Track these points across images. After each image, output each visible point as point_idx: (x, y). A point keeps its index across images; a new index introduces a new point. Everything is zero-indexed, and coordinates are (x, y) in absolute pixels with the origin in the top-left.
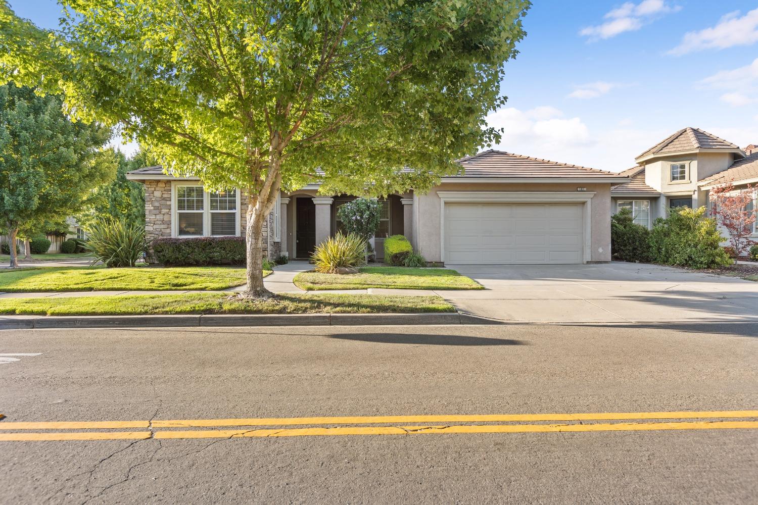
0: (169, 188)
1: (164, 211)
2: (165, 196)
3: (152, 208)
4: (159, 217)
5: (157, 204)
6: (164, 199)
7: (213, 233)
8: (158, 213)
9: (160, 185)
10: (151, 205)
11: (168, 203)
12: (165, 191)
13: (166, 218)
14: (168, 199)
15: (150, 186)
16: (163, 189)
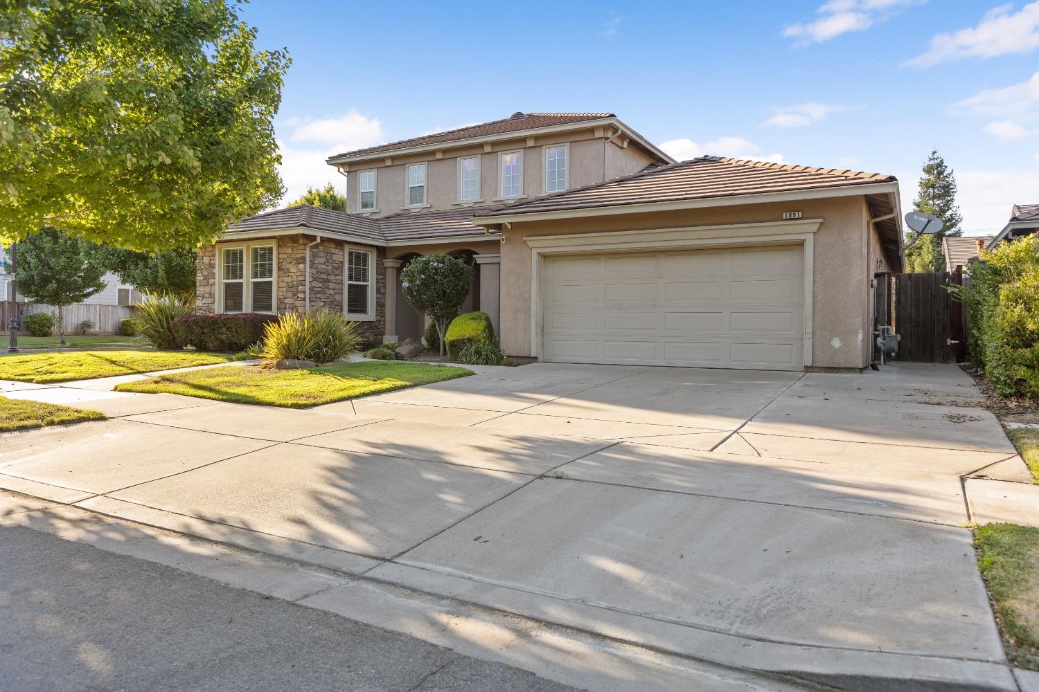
1: (211, 281)
2: (212, 262)
3: (202, 278)
4: (207, 289)
5: (205, 273)
6: (212, 266)
7: (254, 309)
8: (207, 283)
9: (208, 249)
10: (201, 275)
11: (214, 271)
16: (210, 254)
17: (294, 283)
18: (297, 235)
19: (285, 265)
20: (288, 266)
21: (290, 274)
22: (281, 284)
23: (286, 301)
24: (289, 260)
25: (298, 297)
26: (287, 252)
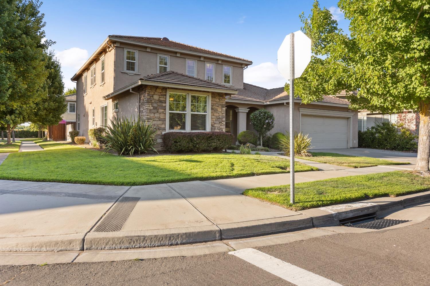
0: (165, 94)
1: (161, 111)
2: (162, 99)
3: (152, 108)
4: (157, 115)
5: (155, 105)
6: (161, 102)
7: (192, 129)
8: (156, 112)
9: (158, 90)
10: (151, 106)
11: (164, 105)
12: (161, 95)
13: (162, 116)
14: (164, 102)
15: (150, 91)
16: (160, 94)
17: (220, 116)
18: (222, 93)
19: (215, 107)
20: (216, 108)
21: (218, 112)
22: (213, 117)
23: (215, 125)
24: (217, 105)
25: (222, 124)
26: (216, 100)
